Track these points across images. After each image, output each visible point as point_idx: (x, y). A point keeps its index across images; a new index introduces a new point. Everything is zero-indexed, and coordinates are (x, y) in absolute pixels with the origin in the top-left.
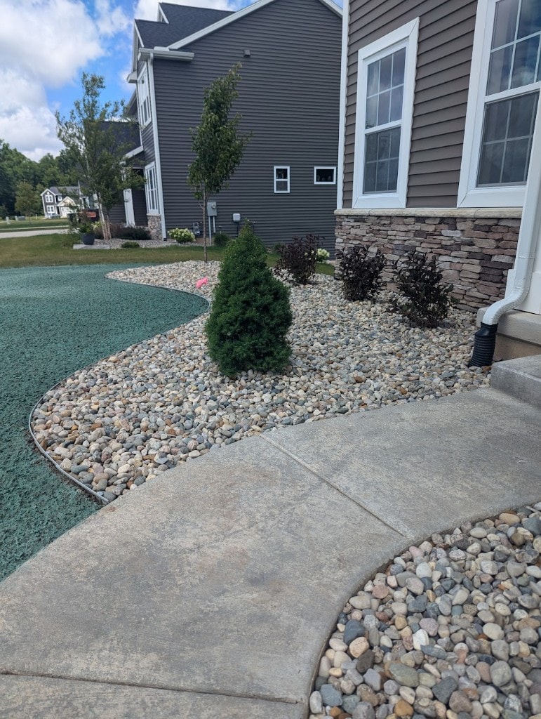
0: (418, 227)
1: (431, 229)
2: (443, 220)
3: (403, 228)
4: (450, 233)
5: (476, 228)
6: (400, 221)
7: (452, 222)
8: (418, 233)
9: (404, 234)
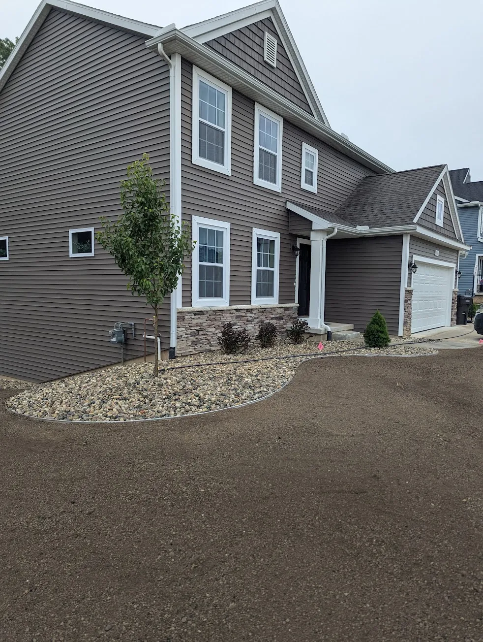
0: (237, 314)
1: (244, 314)
2: (248, 310)
3: (229, 315)
4: (251, 315)
5: (260, 312)
6: (228, 312)
7: (250, 311)
8: (237, 317)
9: (230, 318)
